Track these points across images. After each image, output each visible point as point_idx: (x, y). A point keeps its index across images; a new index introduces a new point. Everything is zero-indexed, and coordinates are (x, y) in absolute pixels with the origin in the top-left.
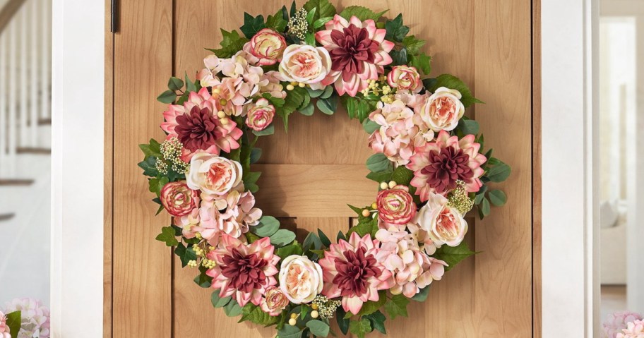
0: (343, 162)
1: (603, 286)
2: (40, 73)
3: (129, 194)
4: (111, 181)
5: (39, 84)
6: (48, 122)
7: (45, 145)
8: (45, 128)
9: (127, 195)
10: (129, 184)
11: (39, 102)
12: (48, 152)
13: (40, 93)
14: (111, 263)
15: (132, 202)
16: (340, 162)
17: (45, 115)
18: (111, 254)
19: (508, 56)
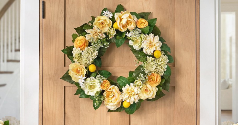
0: (127, 66)
1: (222, 110)
2: (15, 32)
3: (49, 78)
4: (42, 73)
5: (15, 37)
6: (19, 50)
7: (18, 59)
8: (18, 53)
9: (48, 78)
10: (49, 74)
11: (15, 43)
12: (19, 61)
13: (15, 40)
14: (42, 103)
15: (49, 80)
16: (126, 66)
17: (17, 48)
18: (42, 100)
19: (187, 27)
